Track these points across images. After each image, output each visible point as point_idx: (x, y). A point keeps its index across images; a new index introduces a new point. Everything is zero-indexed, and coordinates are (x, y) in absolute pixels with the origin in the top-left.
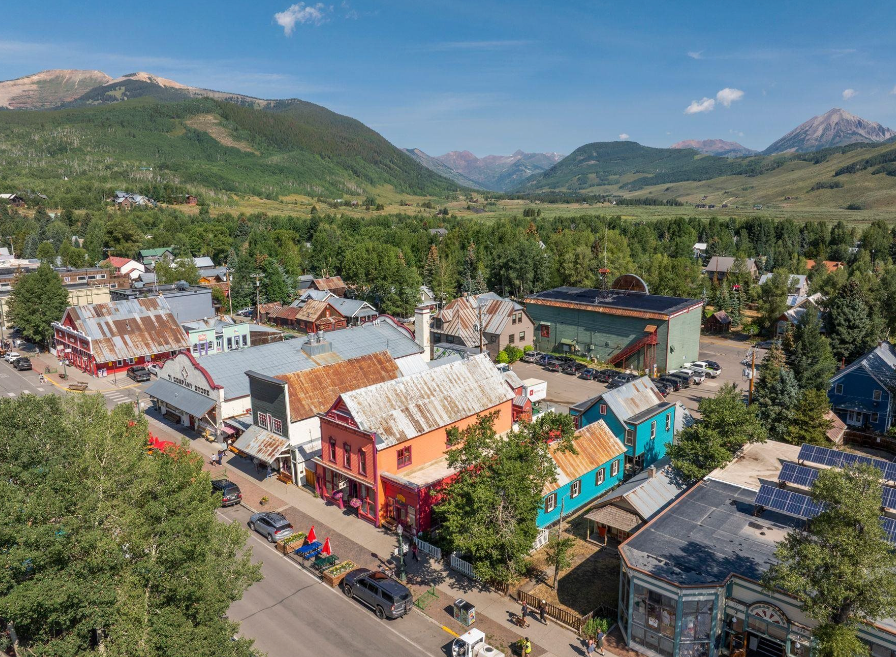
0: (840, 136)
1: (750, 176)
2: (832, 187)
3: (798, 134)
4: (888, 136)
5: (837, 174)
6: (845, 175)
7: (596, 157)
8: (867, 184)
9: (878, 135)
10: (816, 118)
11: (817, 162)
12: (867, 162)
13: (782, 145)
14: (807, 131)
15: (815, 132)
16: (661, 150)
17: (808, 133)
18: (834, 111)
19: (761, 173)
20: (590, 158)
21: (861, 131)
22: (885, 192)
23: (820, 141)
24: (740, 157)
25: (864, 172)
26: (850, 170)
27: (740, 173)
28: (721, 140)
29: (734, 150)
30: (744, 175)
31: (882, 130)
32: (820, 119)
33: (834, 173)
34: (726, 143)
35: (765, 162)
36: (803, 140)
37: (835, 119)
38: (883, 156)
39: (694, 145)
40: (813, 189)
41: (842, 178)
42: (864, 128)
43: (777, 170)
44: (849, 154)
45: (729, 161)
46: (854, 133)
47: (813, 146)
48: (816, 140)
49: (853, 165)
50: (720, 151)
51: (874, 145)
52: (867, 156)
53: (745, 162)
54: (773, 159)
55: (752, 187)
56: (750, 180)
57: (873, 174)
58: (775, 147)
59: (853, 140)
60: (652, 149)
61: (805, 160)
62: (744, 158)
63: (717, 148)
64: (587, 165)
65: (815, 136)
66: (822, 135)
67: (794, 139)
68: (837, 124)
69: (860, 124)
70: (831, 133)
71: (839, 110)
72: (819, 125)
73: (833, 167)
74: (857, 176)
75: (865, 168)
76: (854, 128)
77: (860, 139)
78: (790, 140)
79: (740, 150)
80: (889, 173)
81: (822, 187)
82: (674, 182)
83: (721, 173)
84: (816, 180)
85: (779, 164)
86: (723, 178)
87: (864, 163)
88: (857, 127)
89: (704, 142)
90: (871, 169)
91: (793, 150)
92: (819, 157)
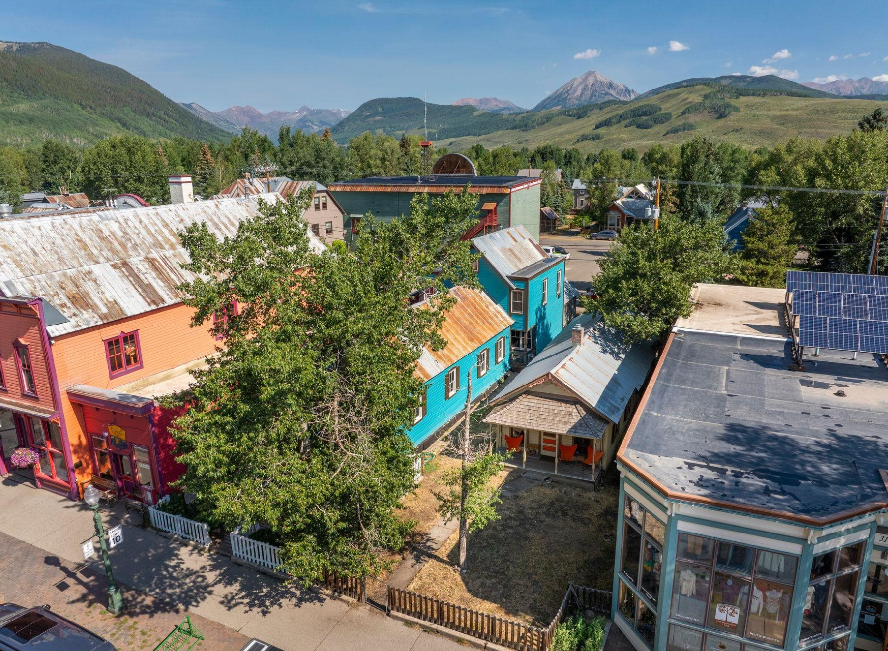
0: (595, 96)
1: (523, 131)
2: (594, 139)
3: (561, 94)
4: (633, 97)
5: (597, 127)
6: (604, 128)
7: (382, 113)
8: (621, 136)
9: (625, 96)
10: (575, 79)
11: (579, 118)
12: (621, 117)
13: (548, 104)
14: (568, 90)
15: (575, 91)
16: (443, 107)
17: (570, 92)
18: (590, 73)
19: (533, 127)
20: (376, 114)
21: (612, 92)
22: (637, 142)
23: (580, 100)
24: (514, 113)
25: (618, 125)
26: (607, 123)
27: (515, 128)
28: (495, 99)
29: (508, 109)
30: (518, 130)
31: (628, 91)
32: (579, 80)
33: (594, 127)
34: (500, 102)
35: (535, 118)
36: (566, 99)
37: (591, 80)
38: (633, 111)
39: (472, 103)
40: (578, 141)
41: (601, 131)
42: (615, 89)
43: (546, 125)
44: (606, 110)
45: (504, 117)
46: (607, 94)
47: (574, 105)
48: (576, 99)
49: (610, 119)
50: (495, 108)
51: (625, 103)
52: (620, 112)
53: (518, 118)
54: (542, 115)
55: (526, 140)
56: (524, 134)
57: (626, 127)
58: (543, 105)
59: (607, 98)
60: (434, 105)
61: (569, 115)
62: (517, 114)
63: (492, 107)
64: (374, 121)
65: (575, 95)
66: (581, 94)
67: (558, 98)
68: (592, 85)
69: (611, 85)
70: (588, 93)
71: (594, 72)
72: (578, 86)
73: (594, 122)
74: (613, 129)
75: (619, 122)
76: (606, 89)
77: (611, 98)
78: (555, 99)
79: (513, 109)
80: (639, 127)
81: (586, 139)
82: (456, 136)
83: (498, 128)
84: (581, 133)
85: (548, 119)
86: (500, 133)
87: (617, 117)
88: (609, 88)
89: (481, 100)
90: (624, 123)
91: (559, 107)
92: (580, 113)
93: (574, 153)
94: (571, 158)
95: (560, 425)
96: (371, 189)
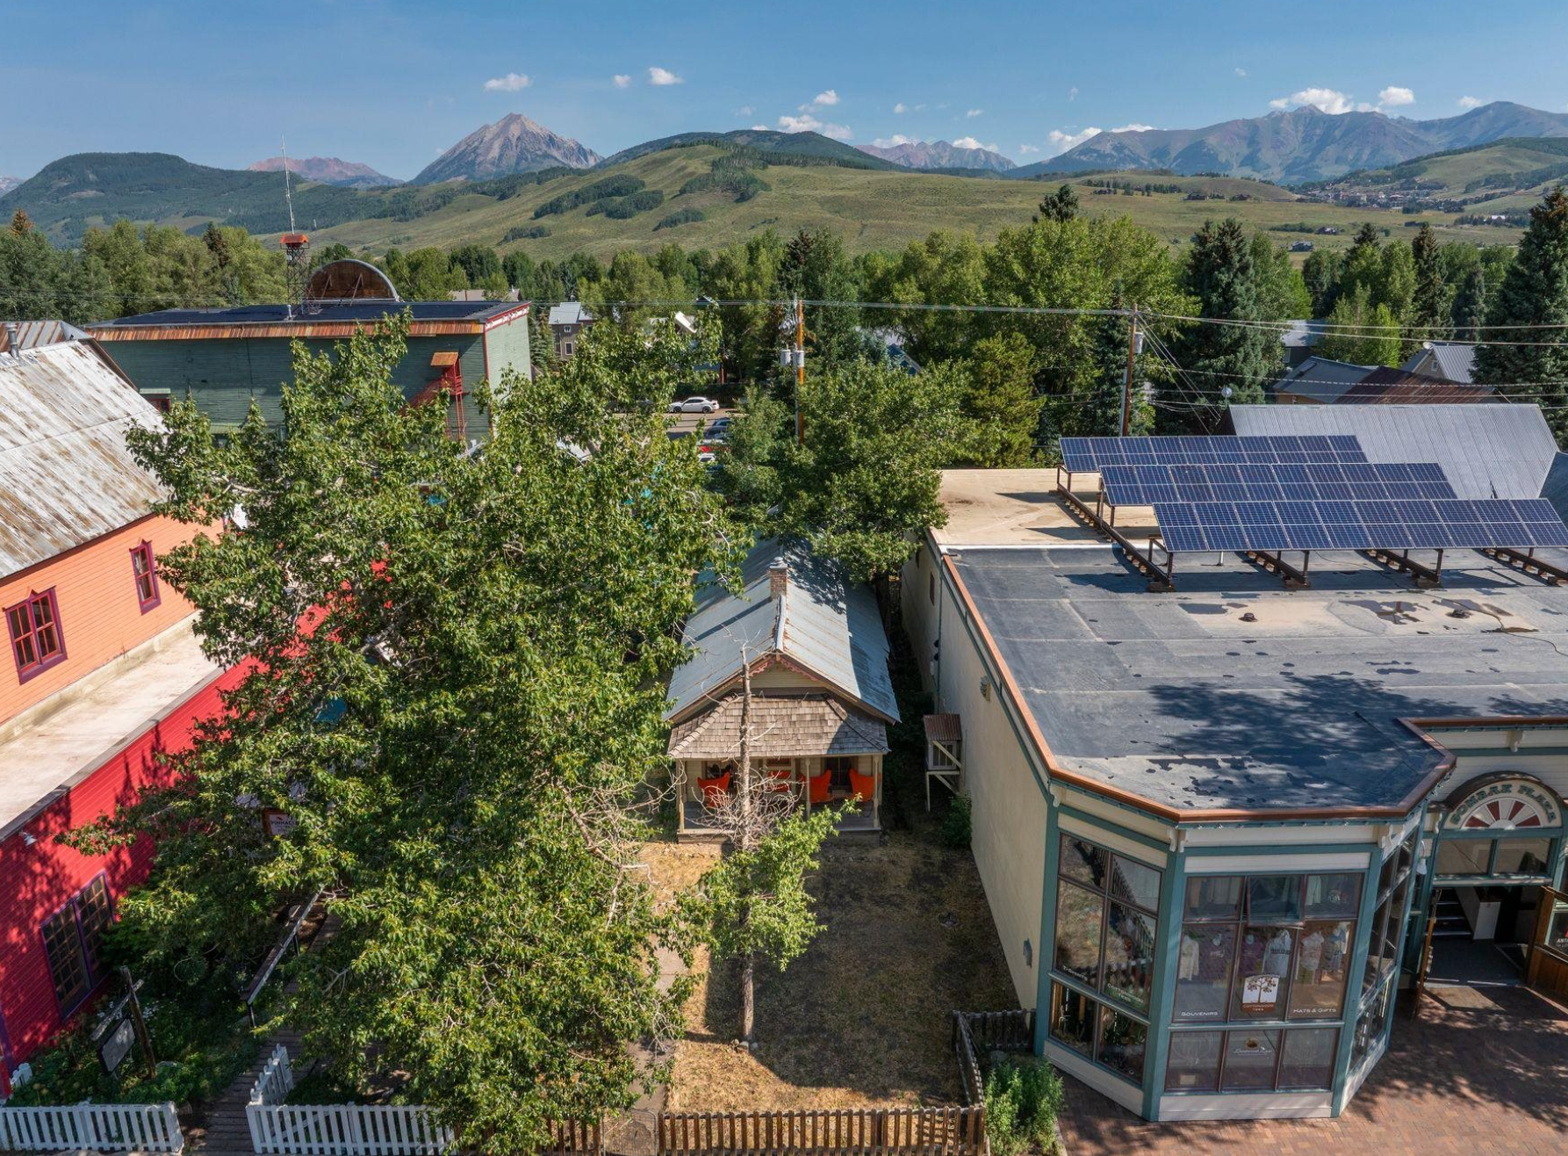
0: (526, 159)
1: (400, 220)
2: (534, 236)
3: (463, 154)
4: (592, 163)
5: (538, 215)
6: (551, 215)
7: (97, 184)
8: (582, 230)
9: (578, 159)
10: (486, 127)
11: (503, 197)
12: (577, 196)
13: (440, 171)
14: (476, 148)
15: (489, 149)
16: (231, 174)
17: (479, 151)
18: (513, 118)
19: (418, 214)
20: (83, 184)
21: (555, 153)
22: (609, 241)
23: (498, 166)
24: (379, 188)
25: (574, 212)
26: (553, 208)
27: (382, 215)
28: (337, 160)
29: (363, 179)
30: (389, 219)
31: (582, 153)
32: (494, 130)
33: (532, 214)
34: (347, 166)
35: (421, 196)
36: (473, 163)
37: (515, 131)
38: (597, 187)
39: (289, 167)
40: (506, 239)
41: (546, 222)
42: (559, 148)
43: (443, 210)
44: (549, 184)
45: (360, 194)
46: (546, 156)
47: (490, 174)
48: (493, 164)
49: (559, 200)
50: (339, 178)
51: (580, 173)
52: (576, 188)
53: (387, 197)
54: (433, 191)
55: (408, 239)
56: (402, 226)
57: (588, 214)
58: (430, 174)
59: (547, 164)
60: (213, 170)
61: (484, 193)
62: (385, 189)
63: (330, 175)
64: (81, 199)
65: (490, 157)
66: (501, 156)
67: (460, 160)
68: (519, 139)
69: (551, 141)
70: (513, 154)
71: (519, 117)
72: (493, 139)
73: (530, 205)
74: (567, 217)
75: (576, 206)
76: (544, 147)
77: (555, 164)
78: (452, 162)
79: (373, 180)
80: (610, 214)
81: (521, 236)
82: (266, 231)
83: (349, 216)
84: (509, 224)
85: (444, 200)
86: (354, 224)
87: (572, 197)
88: (548, 146)
89: (308, 161)
90: (584, 208)
91: (461, 178)
92: (504, 189)
93: (519, 262)
94: (514, 269)
95: (810, 741)
96: (185, 335)
